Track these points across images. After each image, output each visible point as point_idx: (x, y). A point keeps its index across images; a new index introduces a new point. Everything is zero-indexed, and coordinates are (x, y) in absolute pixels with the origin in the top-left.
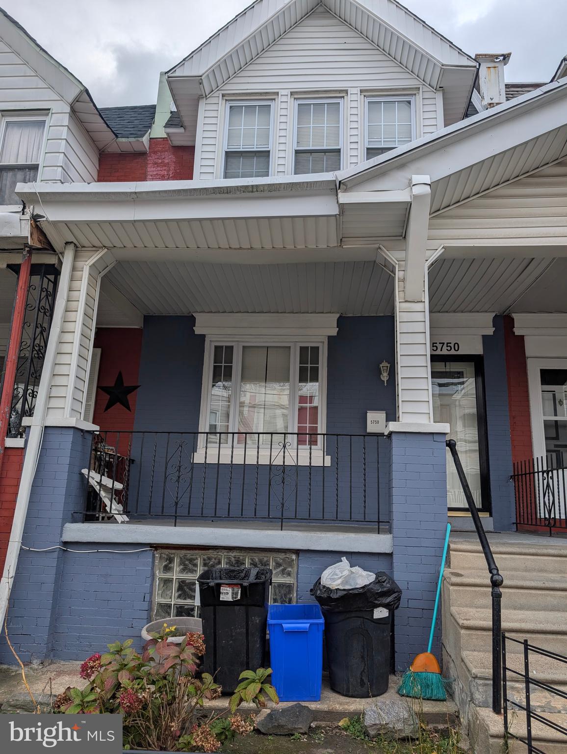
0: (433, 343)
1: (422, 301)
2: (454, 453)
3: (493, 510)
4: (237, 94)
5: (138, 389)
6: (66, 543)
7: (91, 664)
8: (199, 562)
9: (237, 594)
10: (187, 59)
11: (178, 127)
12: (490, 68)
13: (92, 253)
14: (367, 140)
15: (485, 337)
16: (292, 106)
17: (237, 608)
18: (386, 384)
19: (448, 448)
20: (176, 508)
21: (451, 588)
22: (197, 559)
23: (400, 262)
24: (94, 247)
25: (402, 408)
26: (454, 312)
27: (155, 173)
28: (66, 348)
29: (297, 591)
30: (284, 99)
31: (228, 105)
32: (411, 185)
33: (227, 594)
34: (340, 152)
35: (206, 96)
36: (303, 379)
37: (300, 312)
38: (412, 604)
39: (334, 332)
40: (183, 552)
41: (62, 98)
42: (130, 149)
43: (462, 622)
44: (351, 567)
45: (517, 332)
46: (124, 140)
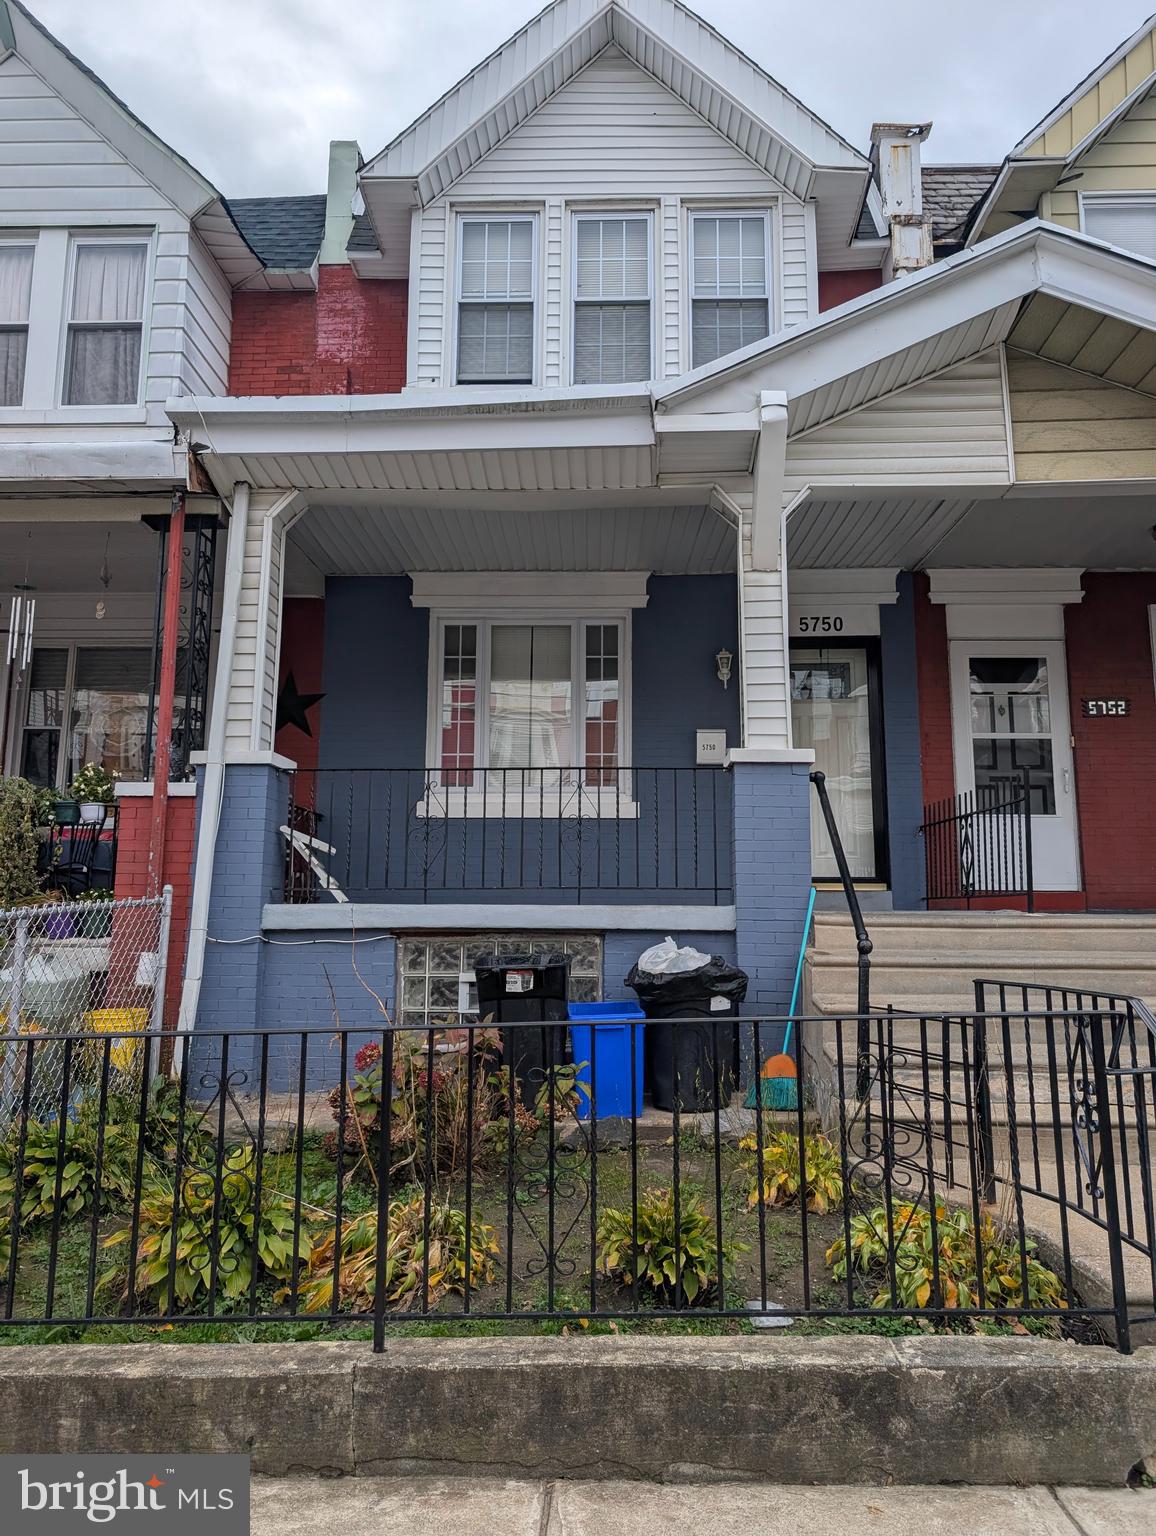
0: (801, 619)
1: (776, 571)
2: (822, 791)
3: (893, 880)
4: (474, 202)
5: (323, 699)
6: (267, 932)
7: (369, 1053)
8: (462, 953)
9: (528, 982)
10: (392, 146)
11: (371, 250)
12: (897, 147)
13: (274, 498)
14: (692, 285)
15: (883, 608)
16: (569, 224)
17: (529, 1001)
18: (726, 687)
19: (813, 784)
20: (425, 877)
21: (814, 969)
22: (459, 948)
23: (745, 511)
24: (278, 487)
25: (749, 728)
26: (835, 567)
27: (331, 328)
28: (246, 646)
29: (603, 987)
30: (555, 213)
31: (461, 221)
32: (758, 405)
33: (515, 984)
34: (649, 304)
35: (423, 206)
36: (592, 674)
37: (587, 570)
38: (762, 997)
39: (642, 602)
40: (438, 940)
41: (175, 206)
42: (285, 285)
43: (825, 1006)
44: (679, 948)
45: (935, 599)
46: (277, 271)
